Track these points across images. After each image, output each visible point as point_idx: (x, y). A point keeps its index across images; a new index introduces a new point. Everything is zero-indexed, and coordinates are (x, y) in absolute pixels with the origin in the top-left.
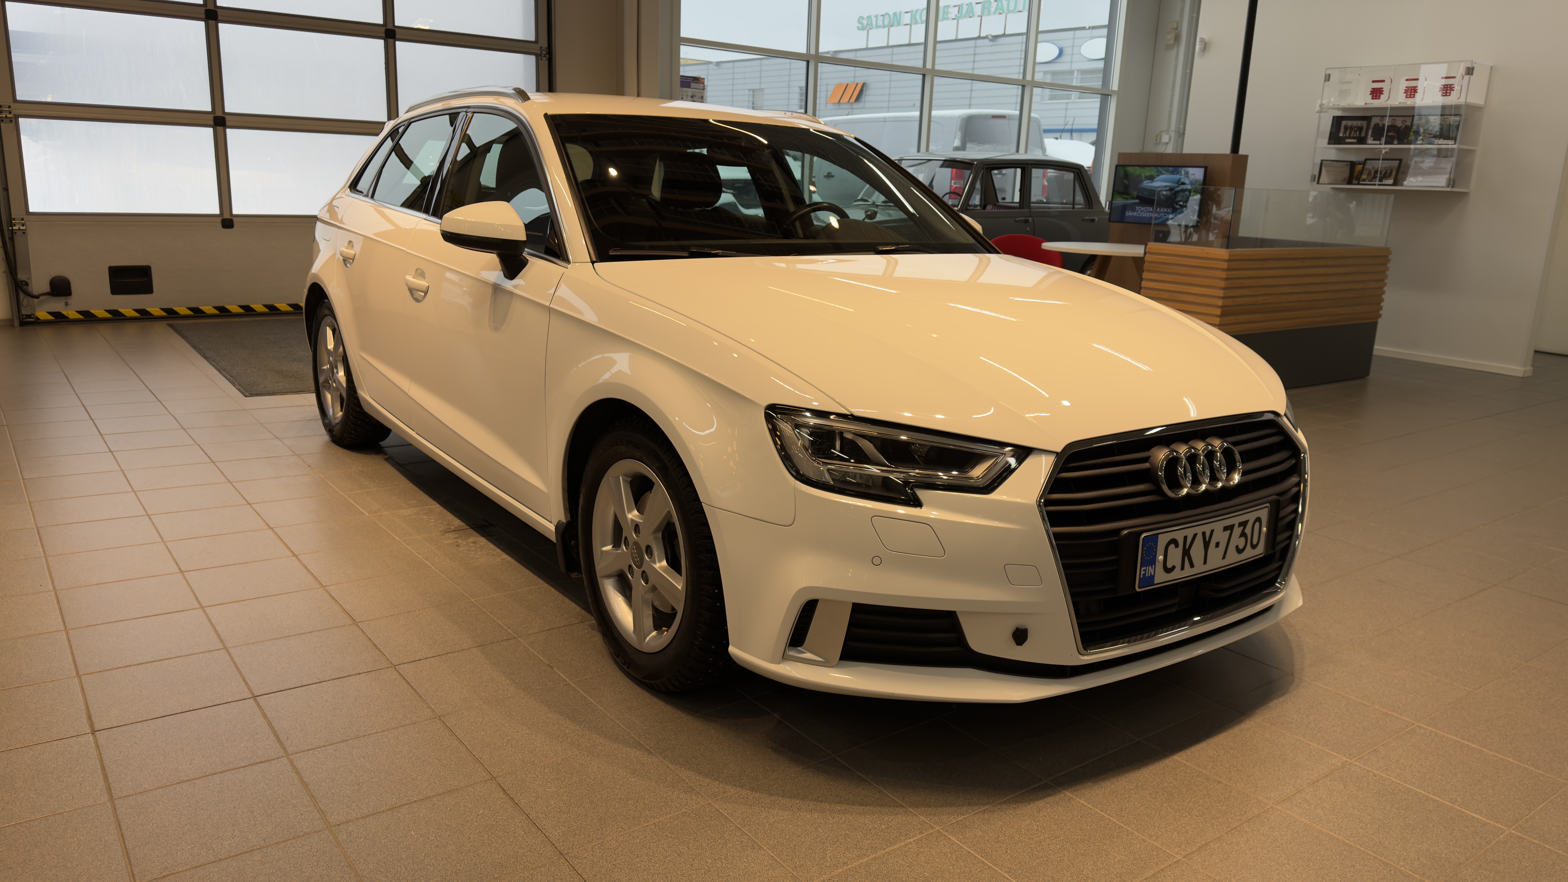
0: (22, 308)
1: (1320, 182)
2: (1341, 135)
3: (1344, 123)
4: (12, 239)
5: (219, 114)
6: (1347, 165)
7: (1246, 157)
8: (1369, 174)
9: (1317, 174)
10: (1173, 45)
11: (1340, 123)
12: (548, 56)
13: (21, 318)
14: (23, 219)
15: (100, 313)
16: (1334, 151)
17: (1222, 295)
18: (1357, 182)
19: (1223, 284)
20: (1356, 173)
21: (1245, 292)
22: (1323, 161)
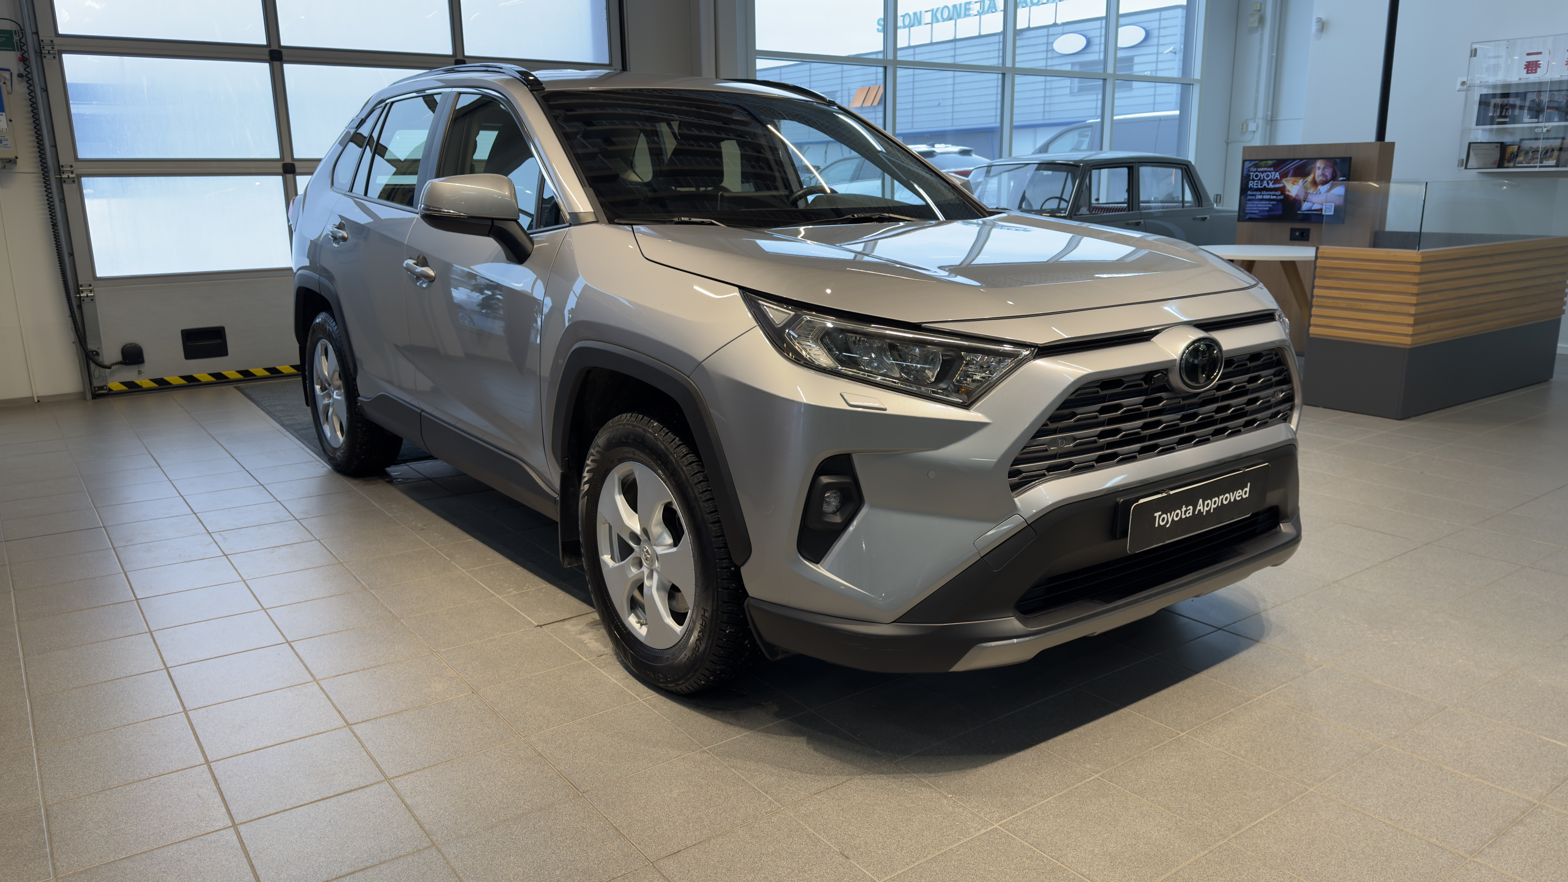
0: (93, 379)
1: (1468, 167)
2: (1491, 114)
3: (1494, 101)
4: (80, 307)
5: (288, 160)
6: (1497, 147)
7: (1392, 144)
8: (1526, 155)
9: (1464, 158)
10: (1257, 28)
11: (1489, 102)
13: (93, 390)
14: (90, 285)
15: (174, 379)
16: (1480, 131)
17: (1415, 302)
18: (1511, 164)
19: (1415, 289)
20: (1507, 156)
21: (1437, 296)
22: (1470, 144)
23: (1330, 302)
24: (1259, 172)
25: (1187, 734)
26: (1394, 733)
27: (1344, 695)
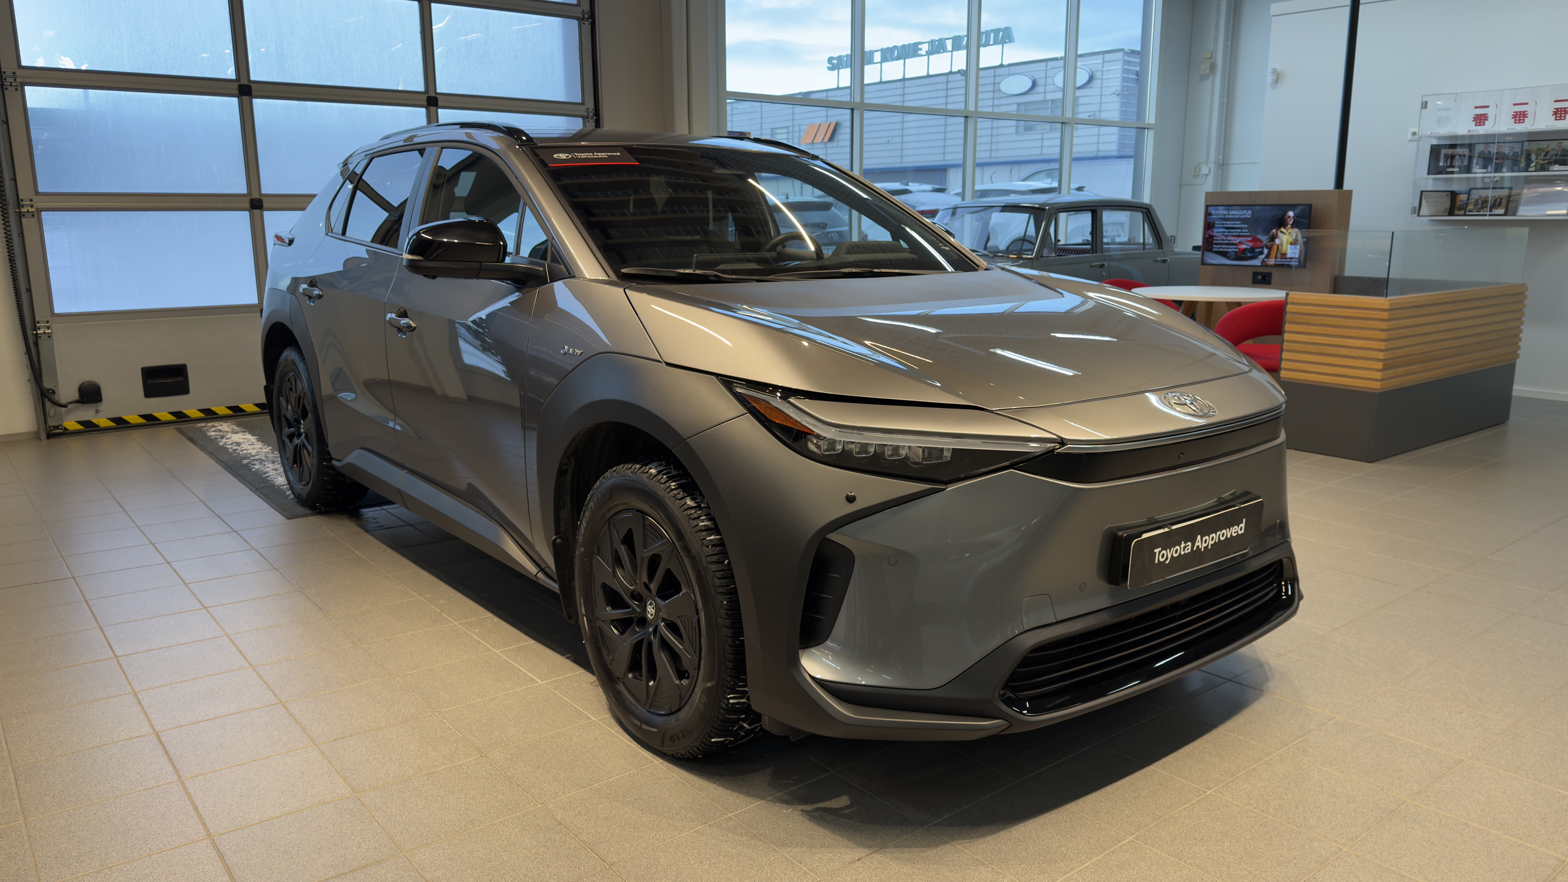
0: (49, 418)
1: (1421, 214)
2: (1441, 164)
3: (1444, 151)
4: (36, 344)
5: (255, 196)
6: (1447, 195)
7: (1350, 192)
8: (1476, 204)
9: (1417, 205)
11: (1440, 153)
12: (595, 118)
13: (48, 430)
14: (48, 322)
15: (133, 418)
17: (1383, 348)
18: (1462, 212)
19: (1384, 335)
20: (1458, 203)
21: (1403, 342)
22: (1422, 192)
23: (1300, 347)
25: (1214, 791)
26: (1416, 788)
27: (1361, 749)
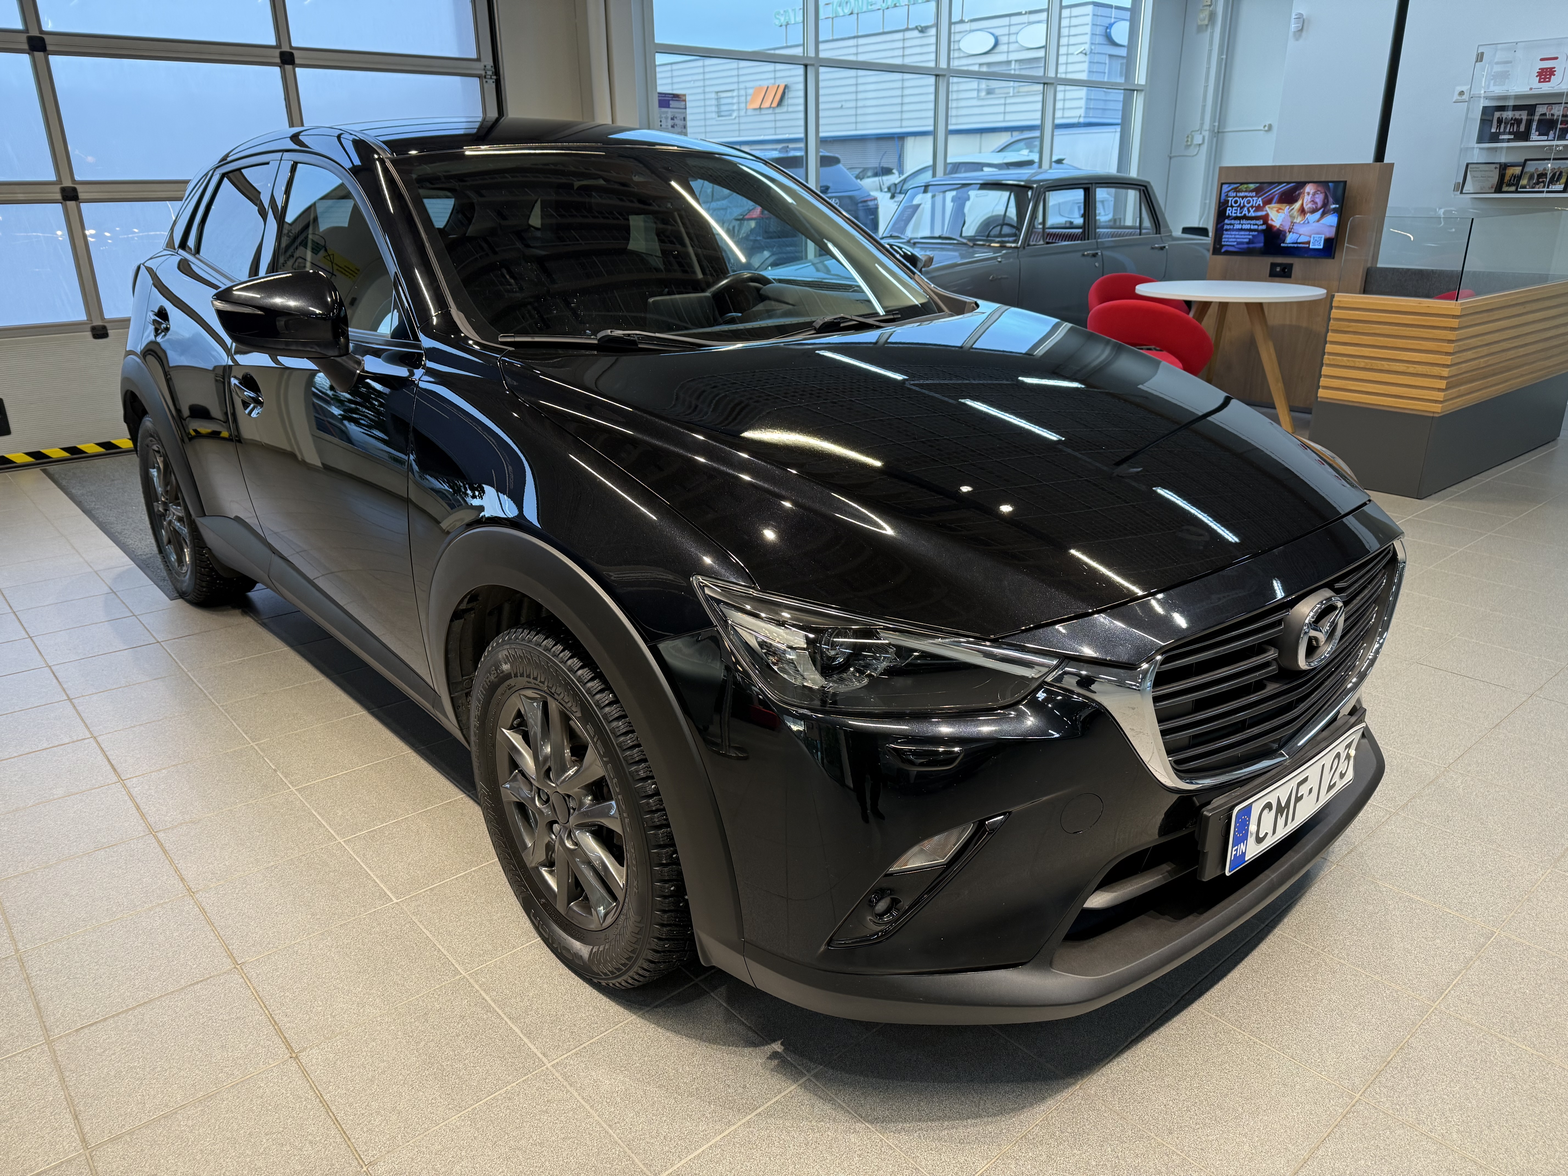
1: (1464, 192)
2: (1493, 130)
3: (1498, 114)
5: (67, 183)
6: (1496, 168)
7: (1390, 166)
8: (1531, 177)
9: (1461, 180)
10: (1207, 25)
11: (1492, 116)
12: (495, 77)
16: (1481, 151)
17: (1448, 362)
18: (1513, 188)
19: (1450, 347)
20: (1507, 178)
22: (1467, 164)
24: (1239, 197)
